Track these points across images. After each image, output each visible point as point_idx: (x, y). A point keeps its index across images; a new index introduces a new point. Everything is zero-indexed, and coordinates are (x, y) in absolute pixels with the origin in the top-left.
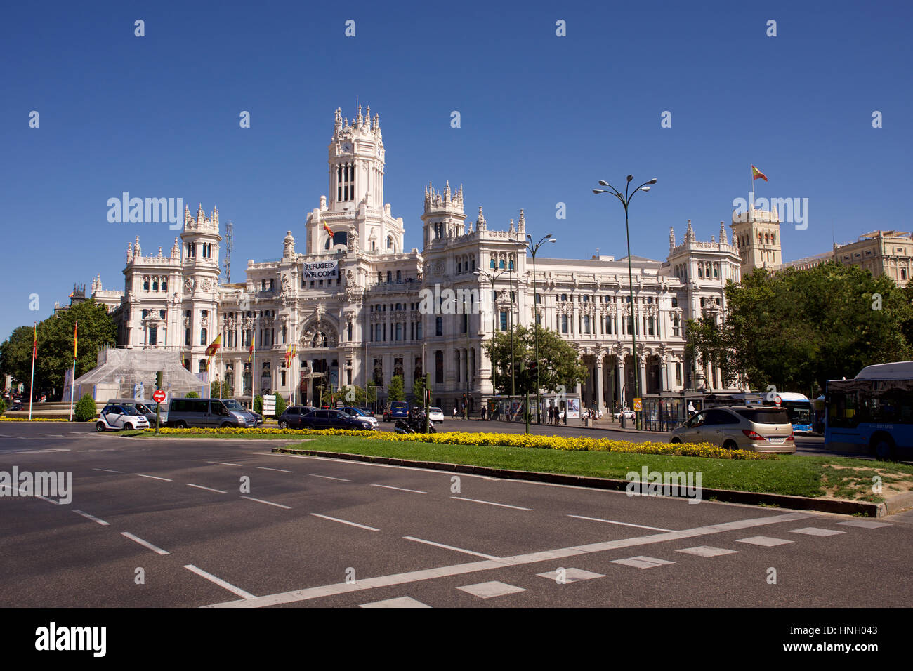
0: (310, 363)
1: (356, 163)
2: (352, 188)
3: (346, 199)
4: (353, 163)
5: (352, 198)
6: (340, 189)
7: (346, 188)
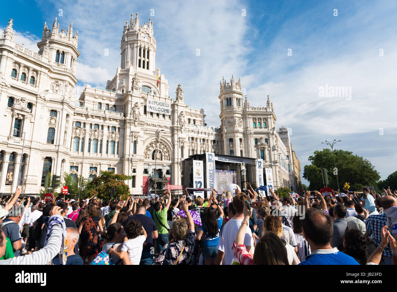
0: (150, 172)
1: (150, 49)
2: (148, 63)
3: (144, 67)
4: (148, 48)
5: (148, 68)
6: (140, 60)
7: (144, 62)
